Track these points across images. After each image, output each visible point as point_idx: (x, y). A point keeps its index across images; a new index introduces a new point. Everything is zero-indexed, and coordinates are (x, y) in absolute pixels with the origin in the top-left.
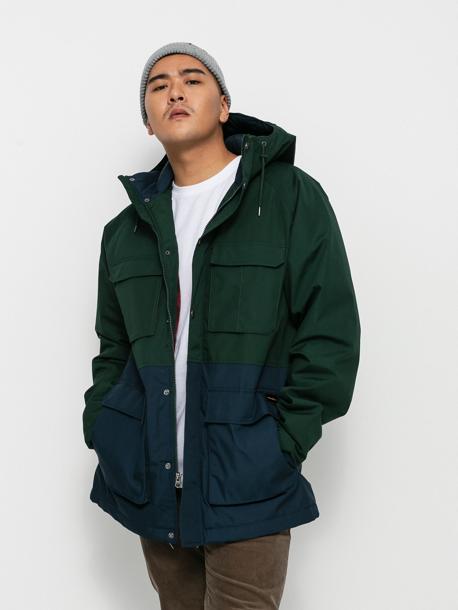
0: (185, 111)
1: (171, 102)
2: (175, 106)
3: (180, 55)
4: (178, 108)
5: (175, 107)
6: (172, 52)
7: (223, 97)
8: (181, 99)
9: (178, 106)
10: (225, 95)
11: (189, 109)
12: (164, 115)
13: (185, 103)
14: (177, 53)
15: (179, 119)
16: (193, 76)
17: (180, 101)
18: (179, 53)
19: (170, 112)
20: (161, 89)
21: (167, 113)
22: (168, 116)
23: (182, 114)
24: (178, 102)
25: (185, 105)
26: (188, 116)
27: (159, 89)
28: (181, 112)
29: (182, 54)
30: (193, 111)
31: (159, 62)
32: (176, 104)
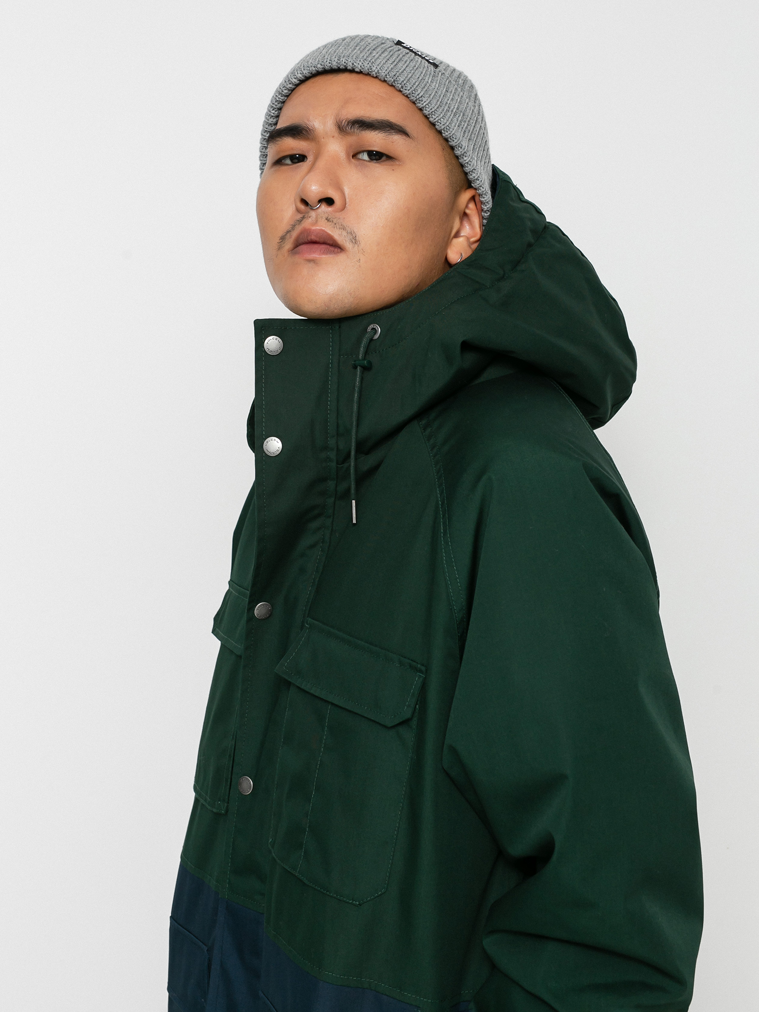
0: (331, 237)
1: (302, 207)
2: (310, 220)
3: (354, 76)
4: (314, 228)
5: (307, 224)
6: (335, 65)
7: (466, 195)
8: (329, 201)
9: (316, 222)
10: (476, 189)
11: (344, 233)
12: (283, 238)
13: (338, 214)
14: (345, 70)
15: (314, 256)
16: (376, 140)
17: (324, 208)
18: (352, 71)
19: (295, 234)
20: (293, 163)
21: (288, 235)
22: (288, 245)
23: (324, 243)
24: (320, 210)
25: (335, 221)
26: (339, 250)
27: (288, 161)
28: (322, 240)
29: (361, 72)
30: (355, 240)
31: (303, 88)
32: (313, 214)
